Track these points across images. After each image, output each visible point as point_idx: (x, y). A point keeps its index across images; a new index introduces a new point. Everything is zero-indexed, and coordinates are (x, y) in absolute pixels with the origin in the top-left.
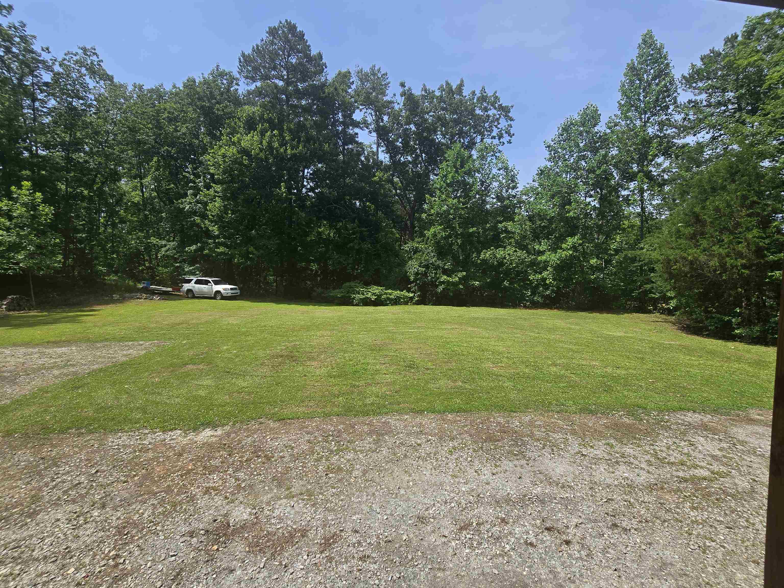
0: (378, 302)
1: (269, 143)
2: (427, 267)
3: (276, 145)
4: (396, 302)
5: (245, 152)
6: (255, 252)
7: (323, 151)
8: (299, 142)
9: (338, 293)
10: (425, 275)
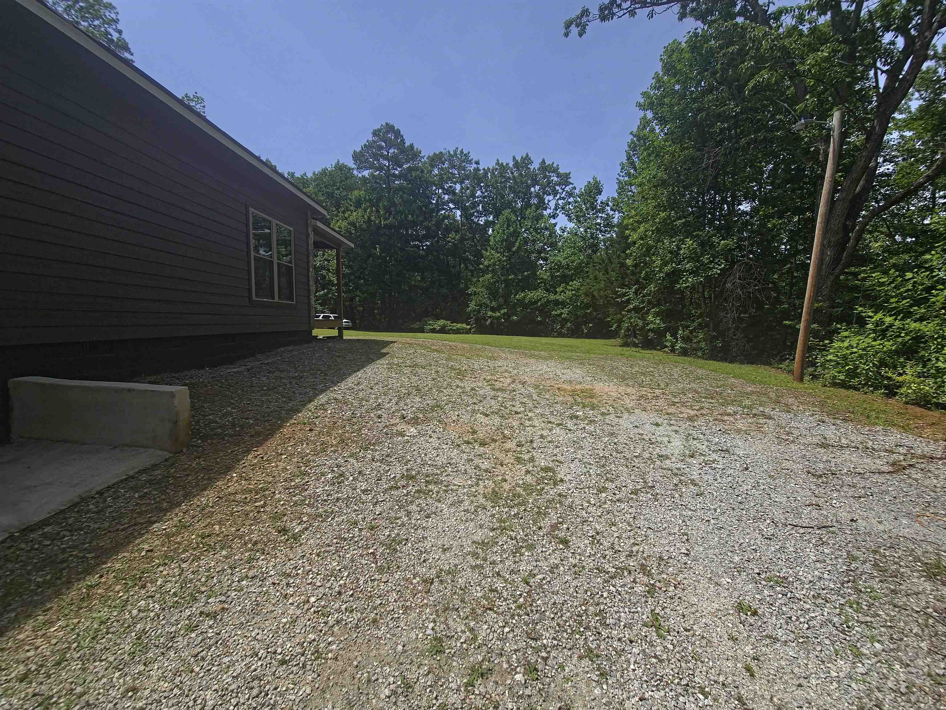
0: (443, 330)
1: (369, 218)
2: (481, 306)
3: (373, 218)
4: (458, 331)
5: (353, 224)
6: (361, 295)
7: (408, 220)
8: (389, 216)
9: (416, 326)
10: (479, 311)
